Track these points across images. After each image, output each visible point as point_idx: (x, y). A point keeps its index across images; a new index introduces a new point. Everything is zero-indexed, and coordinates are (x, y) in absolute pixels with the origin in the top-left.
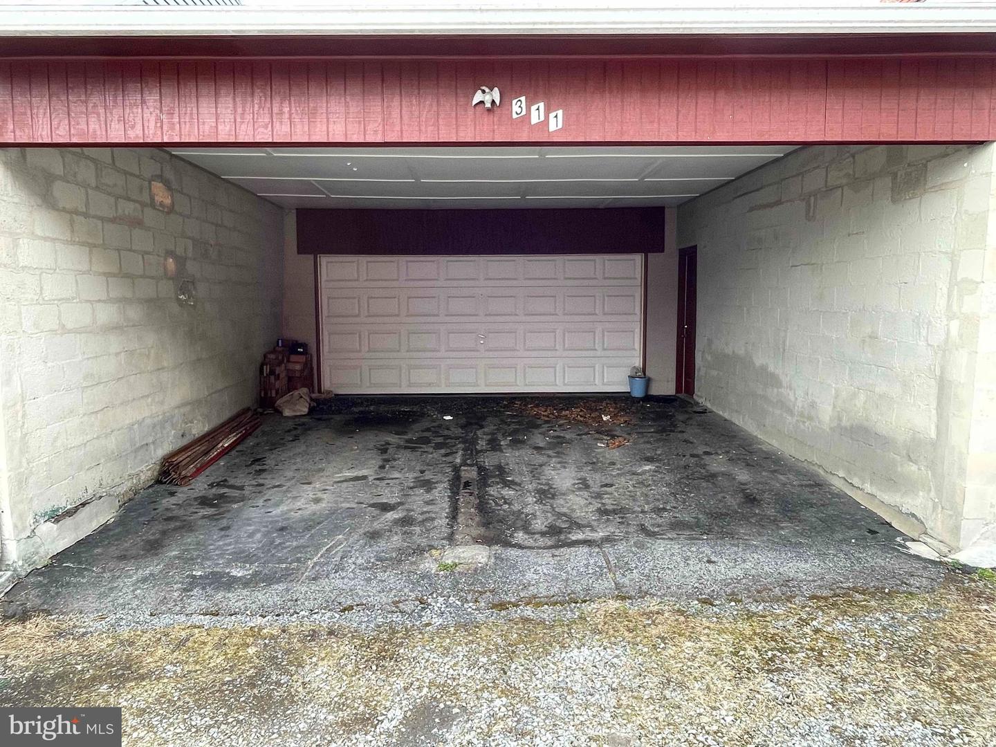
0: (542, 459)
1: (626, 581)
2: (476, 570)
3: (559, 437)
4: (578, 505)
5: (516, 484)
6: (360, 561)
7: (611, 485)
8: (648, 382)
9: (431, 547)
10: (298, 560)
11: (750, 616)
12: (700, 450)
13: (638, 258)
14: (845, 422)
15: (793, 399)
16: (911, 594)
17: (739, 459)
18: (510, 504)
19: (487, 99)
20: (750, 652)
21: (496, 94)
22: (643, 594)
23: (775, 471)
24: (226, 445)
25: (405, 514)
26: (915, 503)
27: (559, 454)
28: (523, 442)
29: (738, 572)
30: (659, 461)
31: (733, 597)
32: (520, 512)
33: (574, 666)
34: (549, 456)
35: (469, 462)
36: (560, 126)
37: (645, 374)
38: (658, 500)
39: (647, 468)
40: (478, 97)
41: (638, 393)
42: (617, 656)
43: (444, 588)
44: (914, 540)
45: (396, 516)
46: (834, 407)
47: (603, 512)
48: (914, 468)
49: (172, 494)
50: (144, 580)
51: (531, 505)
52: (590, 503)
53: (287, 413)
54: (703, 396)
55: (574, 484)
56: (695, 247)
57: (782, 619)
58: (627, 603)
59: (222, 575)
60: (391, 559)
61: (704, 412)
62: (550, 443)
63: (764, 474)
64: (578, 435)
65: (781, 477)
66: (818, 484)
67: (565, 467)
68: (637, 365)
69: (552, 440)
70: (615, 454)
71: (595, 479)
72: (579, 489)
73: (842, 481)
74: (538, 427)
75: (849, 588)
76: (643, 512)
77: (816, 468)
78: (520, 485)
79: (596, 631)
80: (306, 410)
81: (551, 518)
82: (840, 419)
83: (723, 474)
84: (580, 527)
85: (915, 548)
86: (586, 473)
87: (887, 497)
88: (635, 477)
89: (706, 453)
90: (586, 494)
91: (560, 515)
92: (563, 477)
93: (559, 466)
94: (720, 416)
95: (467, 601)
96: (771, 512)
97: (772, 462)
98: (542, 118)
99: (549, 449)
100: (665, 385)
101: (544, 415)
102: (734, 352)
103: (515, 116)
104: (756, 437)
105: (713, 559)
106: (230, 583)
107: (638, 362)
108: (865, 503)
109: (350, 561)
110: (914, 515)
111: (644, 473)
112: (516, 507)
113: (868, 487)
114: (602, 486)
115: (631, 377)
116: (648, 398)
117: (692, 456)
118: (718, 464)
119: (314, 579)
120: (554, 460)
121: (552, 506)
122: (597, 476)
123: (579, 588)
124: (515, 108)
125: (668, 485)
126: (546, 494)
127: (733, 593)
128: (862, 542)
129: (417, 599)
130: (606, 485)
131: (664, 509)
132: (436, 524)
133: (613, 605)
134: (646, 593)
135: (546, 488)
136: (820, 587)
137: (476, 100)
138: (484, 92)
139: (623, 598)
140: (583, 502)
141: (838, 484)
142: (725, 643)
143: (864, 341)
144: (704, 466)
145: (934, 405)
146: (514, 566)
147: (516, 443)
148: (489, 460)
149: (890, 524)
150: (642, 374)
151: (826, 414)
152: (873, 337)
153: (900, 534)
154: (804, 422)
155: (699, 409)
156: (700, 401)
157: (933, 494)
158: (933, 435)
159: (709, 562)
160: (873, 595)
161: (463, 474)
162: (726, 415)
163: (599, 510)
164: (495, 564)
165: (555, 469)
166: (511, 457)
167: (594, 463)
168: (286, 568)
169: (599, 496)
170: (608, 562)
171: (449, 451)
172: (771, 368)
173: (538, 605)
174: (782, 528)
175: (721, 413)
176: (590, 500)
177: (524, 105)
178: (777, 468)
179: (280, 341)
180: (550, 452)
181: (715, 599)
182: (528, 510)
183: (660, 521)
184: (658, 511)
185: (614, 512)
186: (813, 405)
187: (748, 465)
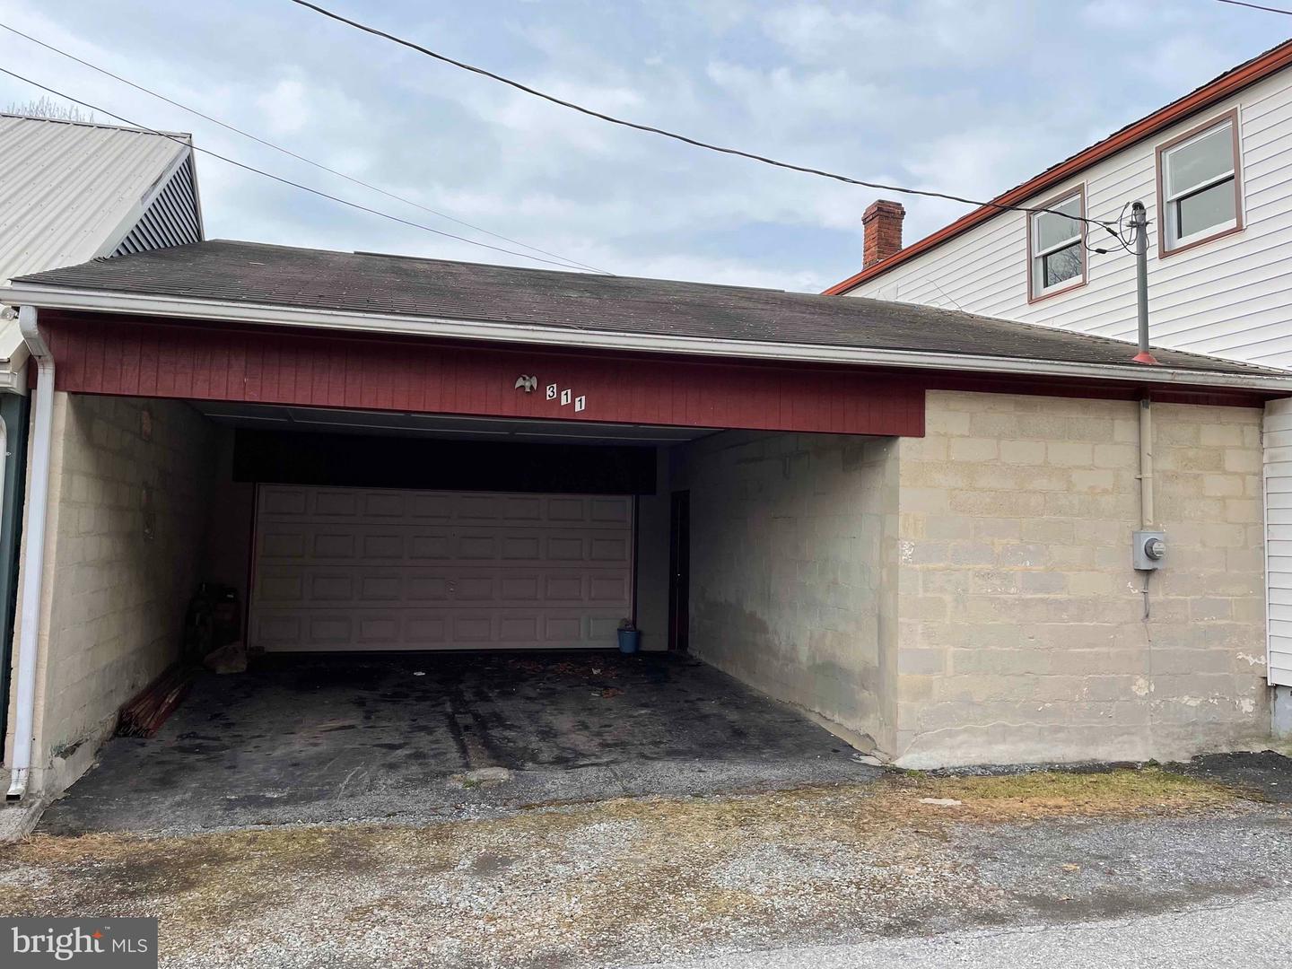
0: (538, 707)
1: (632, 785)
2: (499, 785)
3: (548, 689)
4: (580, 740)
5: (516, 727)
6: (389, 782)
7: (610, 726)
8: (639, 636)
9: (452, 772)
10: (329, 784)
11: (730, 801)
12: (693, 697)
13: (628, 501)
14: (818, 661)
15: (777, 642)
16: (854, 786)
17: (730, 703)
18: (514, 742)
19: (527, 384)
20: (729, 817)
21: (534, 382)
22: (646, 793)
23: (762, 711)
24: (171, 701)
25: (415, 750)
26: (868, 725)
27: (552, 703)
28: (513, 693)
29: (724, 776)
30: (653, 706)
31: (718, 792)
32: (525, 748)
33: (597, 832)
34: (543, 704)
35: (461, 710)
36: (583, 408)
37: (635, 627)
38: (655, 736)
39: (643, 712)
40: (520, 383)
41: (628, 648)
42: (630, 826)
43: (474, 799)
44: (866, 755)
45: (407, 752)
46: (810, 646)
47: (604, 745)
48: (866, 693)
49: (143, 745)
50: (179, 804)
51: (534, 742)
52: (592, 740)
53: (221, 670)
54: (695, 650)
55: (573, 726)
56: (689, 491)
57: (753, 802)
58: (634, 799)
59: (259, 797)
60: (419, 779)
61: (698, 664)
62: (539, 694)
63: (752, 714)
64: (570, 687)
65: (767, 716)
66: (798, 720)
67: (562, 713)
68: (626, 617)
69: (542, 691)
70: (610, 702)
71: (594, 722)
72: (579, 730)
73: (818, 716)
74: (526, 680)
75: (808, 784)
76: (642, 744)
77: (798, 708)
78: (520, 728)
79: (610, 815)
80: (244, 667)
81: (556, 752)
82: (814, 659)
83: (714, 715)
84: (584, 756)
85: (865, 760)
86: (583, 717)
87: (850, 725)
88: (633, 719)
89: (699, 699)
90: (587, 733)
91: (564, 749)
92: (563, 722)
93: (555, 712)
94: (713, 668)
95: (497, 805)
96: (755, 742)
97: (761, 704)
98: (569, 401)
99: (542, 699)
100: (656, 641)
101: (529, 670)
102: (726, 600)
103: (548, 398)
104: (747, 686)
105: (703, 769)
106: (271, 803)
107: (628, 614)
108: (834, 732)
109: (381, 782)
110: (868, 736)
111: (641, 715)
112: (521, 744)
113: (837, 719)
114: (601, 727)
115: (620, 630)
116: (638, 653)
117: (686, 701)
118: (710, 707)
119: (351, 796)
120: (548, 707)
121: (555, 743)
122: (596, 720)
123: (592, 792)
124: (549, 393)
125: (664, 725)
126: (548, 734)
127: (718, 790)
128: (826, 757)
129: (451, 805)
130: (606, 726)
131: (661, 742)
132: (449, 757)
133: (623, 801)
134: (649, 792)
135: (548, 729)
136: (787, 784)
137: (517, 385)
138: (524, 379)
139: (631, 797)
140: (585, 739)
141: (814, 719)
142: (711, 815)
143: (829, 586)
144: (697, 710)
145: (876, 639)
146: (534, 780)
147: (506, 695)
148: (483, 709)
149: (851, 746)
150: (632, 628)
151: (804, 654)
152: (835, 582)
153: (857, 751)
154: (787, 665)
155: (693, 663)
156: (694, 655)
157: (879, 714)
158: (877, 665)
159: (700, 771)
160: (826, 788)
161: (458, 720)
162: (720, 667)
163: (600, 744)
164: (516, 779)
165: (551, 714)
166: (503, 706)
167: (590, 709)
168: (319, 790)
169: (599, 734)
170: (616, 775)
171: (434, 703)
172: (759, 615)
173: (560, 805)
174: (764, 753)
175: (715, 665)
176: (591, 737)
177: (555, 391)
178: (764, 709)
179: (204, 586)
180: (545, 702)
181: (705, 794)
182: (533, 746)
183: (657, 750)
184: (656, 744)
185: (616, 745)
186: (794, 647)
187: (737, 708)
